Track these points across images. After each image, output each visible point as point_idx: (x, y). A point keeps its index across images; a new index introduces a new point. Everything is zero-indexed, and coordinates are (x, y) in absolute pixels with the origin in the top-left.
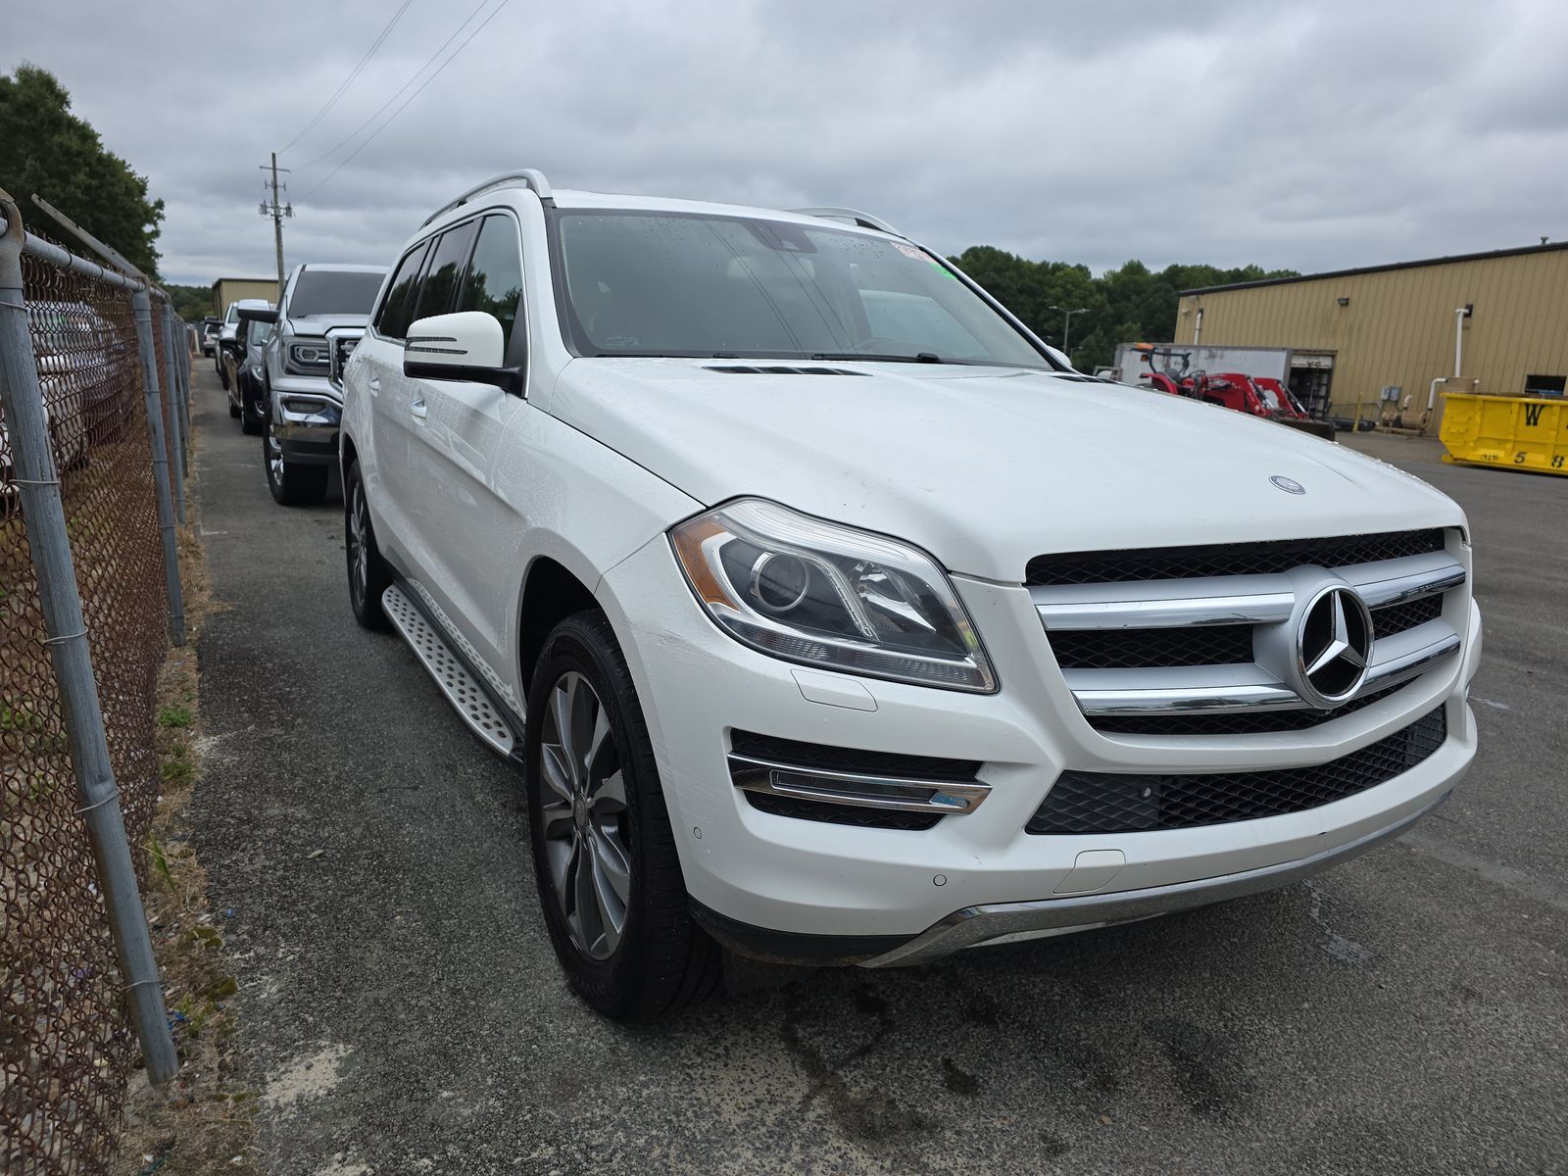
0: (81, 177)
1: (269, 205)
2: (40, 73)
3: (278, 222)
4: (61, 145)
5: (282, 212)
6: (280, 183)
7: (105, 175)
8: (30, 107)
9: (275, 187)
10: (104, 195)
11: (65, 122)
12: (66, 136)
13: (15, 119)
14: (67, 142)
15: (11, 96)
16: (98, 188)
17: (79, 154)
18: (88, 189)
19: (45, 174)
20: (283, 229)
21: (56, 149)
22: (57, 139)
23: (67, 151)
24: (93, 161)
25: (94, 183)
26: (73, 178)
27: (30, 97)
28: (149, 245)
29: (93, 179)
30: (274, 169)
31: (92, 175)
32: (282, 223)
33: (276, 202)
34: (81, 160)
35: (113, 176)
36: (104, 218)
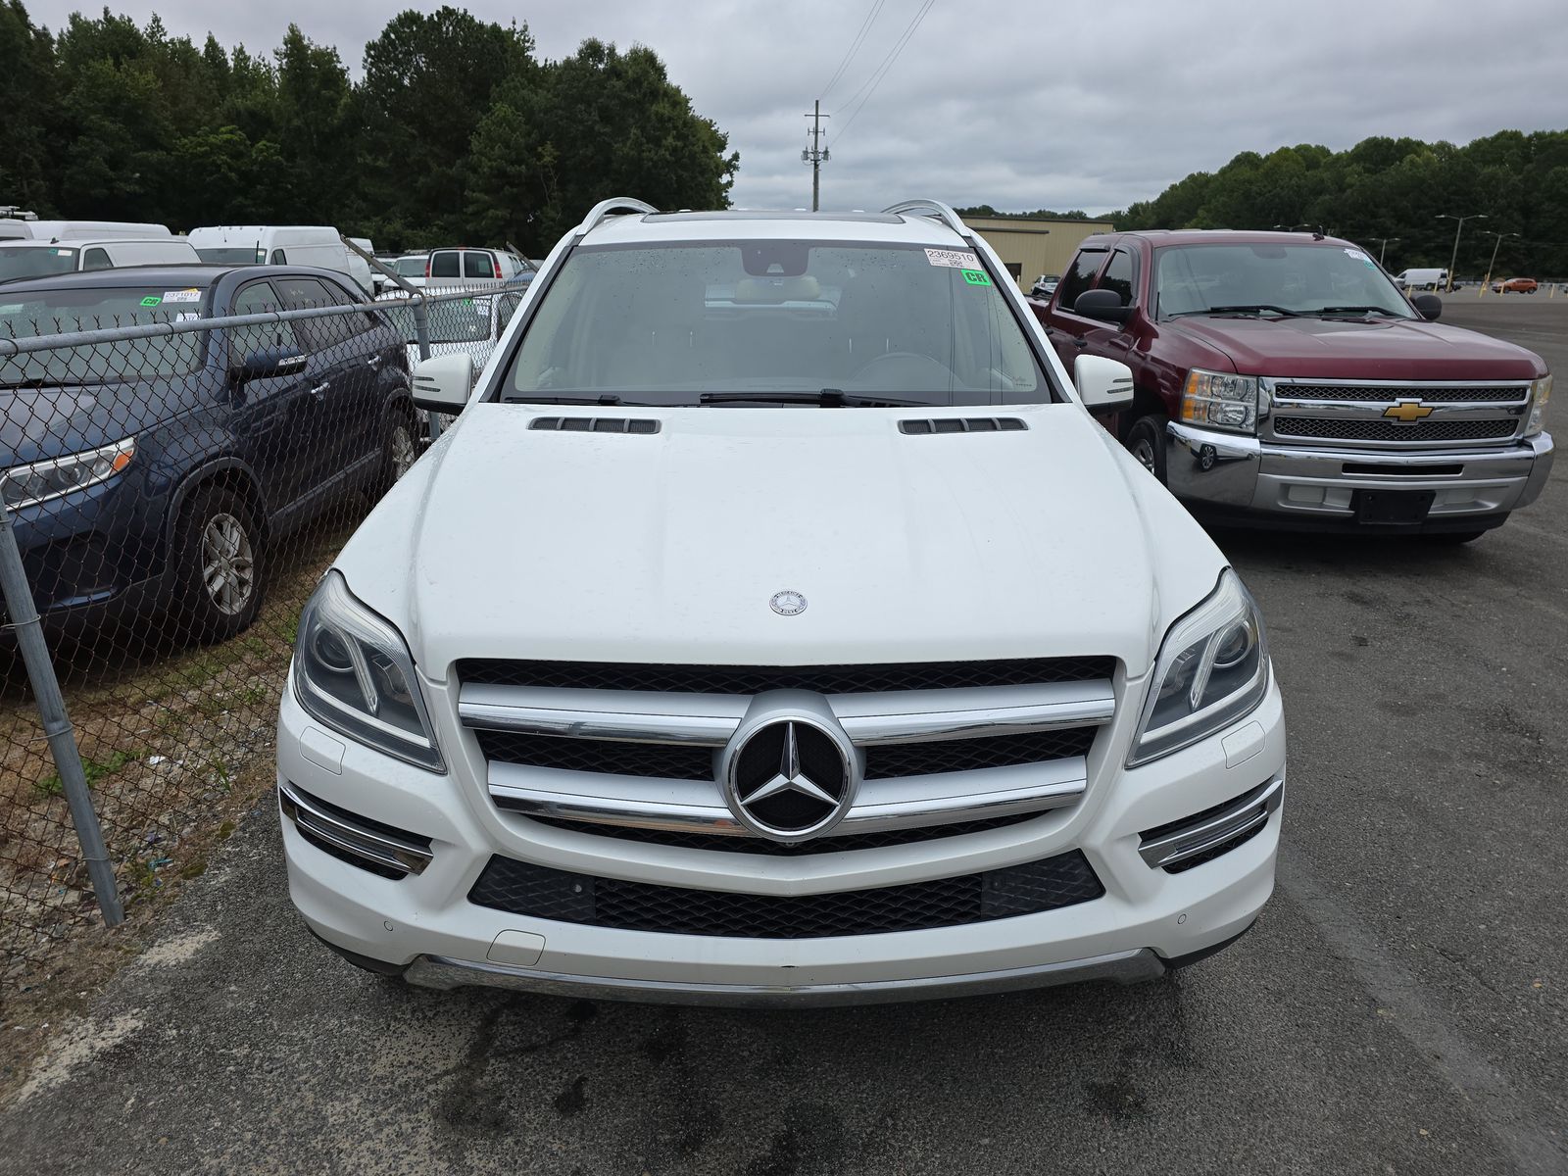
0: (670, 140)
1: (810, 150)
2: (646, 50)
3: (816, 166)
4: (657, 113)
5: (821, 156)
6: (820, 129)
7: (688, 136)
8: (637, 82)
9: (816, 132)
10: (687, 154)
11: (661, 92)
12: (662, 105)
13: (626, 94)
14: (661, 111)
15: (624, 74)
16: (683, 148)
17: (670, 119)
18: (675, 150)
19: (644, 140)
20: (820, 173)
21: (653, 117)
22: (654, 108)
23: (661, 119)
24: (680, 124)
25: (680, 144)
26: (664, 142)
27: (637, 74)
28: (724, 194)
29: (679, 140)
30: (817, 116)
31: (677, 138)
32: (820, 167)
33: (816, 148)
34: (671, 125)
35: (694, 136)
36: (685, 174)
